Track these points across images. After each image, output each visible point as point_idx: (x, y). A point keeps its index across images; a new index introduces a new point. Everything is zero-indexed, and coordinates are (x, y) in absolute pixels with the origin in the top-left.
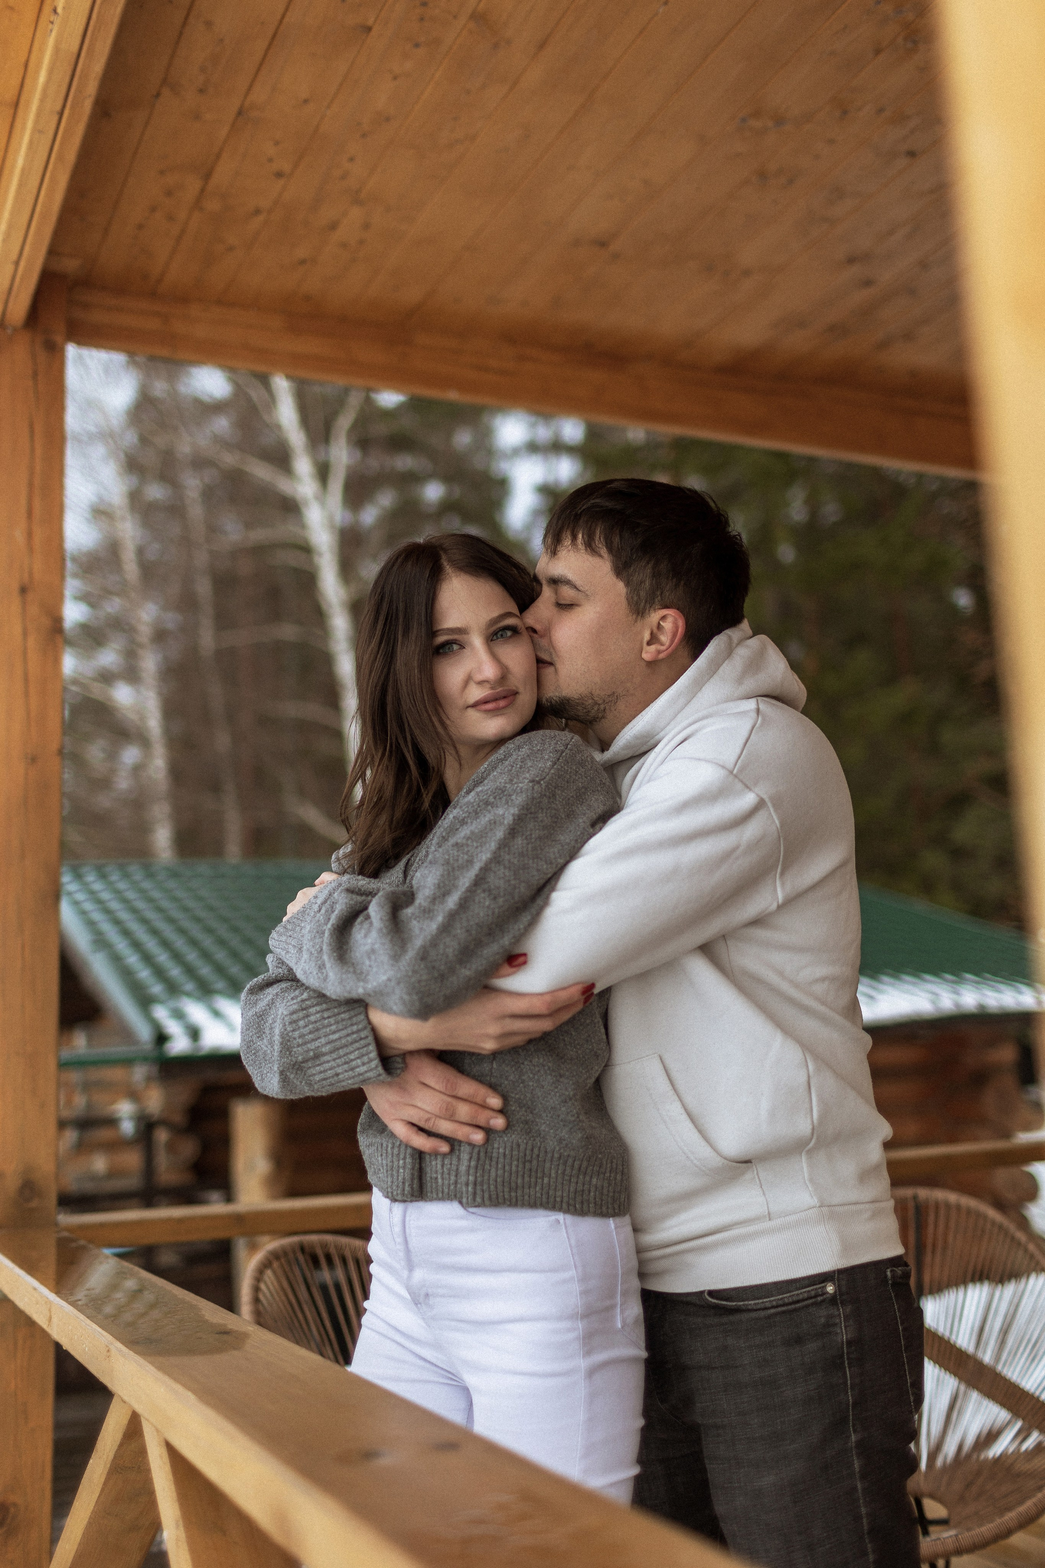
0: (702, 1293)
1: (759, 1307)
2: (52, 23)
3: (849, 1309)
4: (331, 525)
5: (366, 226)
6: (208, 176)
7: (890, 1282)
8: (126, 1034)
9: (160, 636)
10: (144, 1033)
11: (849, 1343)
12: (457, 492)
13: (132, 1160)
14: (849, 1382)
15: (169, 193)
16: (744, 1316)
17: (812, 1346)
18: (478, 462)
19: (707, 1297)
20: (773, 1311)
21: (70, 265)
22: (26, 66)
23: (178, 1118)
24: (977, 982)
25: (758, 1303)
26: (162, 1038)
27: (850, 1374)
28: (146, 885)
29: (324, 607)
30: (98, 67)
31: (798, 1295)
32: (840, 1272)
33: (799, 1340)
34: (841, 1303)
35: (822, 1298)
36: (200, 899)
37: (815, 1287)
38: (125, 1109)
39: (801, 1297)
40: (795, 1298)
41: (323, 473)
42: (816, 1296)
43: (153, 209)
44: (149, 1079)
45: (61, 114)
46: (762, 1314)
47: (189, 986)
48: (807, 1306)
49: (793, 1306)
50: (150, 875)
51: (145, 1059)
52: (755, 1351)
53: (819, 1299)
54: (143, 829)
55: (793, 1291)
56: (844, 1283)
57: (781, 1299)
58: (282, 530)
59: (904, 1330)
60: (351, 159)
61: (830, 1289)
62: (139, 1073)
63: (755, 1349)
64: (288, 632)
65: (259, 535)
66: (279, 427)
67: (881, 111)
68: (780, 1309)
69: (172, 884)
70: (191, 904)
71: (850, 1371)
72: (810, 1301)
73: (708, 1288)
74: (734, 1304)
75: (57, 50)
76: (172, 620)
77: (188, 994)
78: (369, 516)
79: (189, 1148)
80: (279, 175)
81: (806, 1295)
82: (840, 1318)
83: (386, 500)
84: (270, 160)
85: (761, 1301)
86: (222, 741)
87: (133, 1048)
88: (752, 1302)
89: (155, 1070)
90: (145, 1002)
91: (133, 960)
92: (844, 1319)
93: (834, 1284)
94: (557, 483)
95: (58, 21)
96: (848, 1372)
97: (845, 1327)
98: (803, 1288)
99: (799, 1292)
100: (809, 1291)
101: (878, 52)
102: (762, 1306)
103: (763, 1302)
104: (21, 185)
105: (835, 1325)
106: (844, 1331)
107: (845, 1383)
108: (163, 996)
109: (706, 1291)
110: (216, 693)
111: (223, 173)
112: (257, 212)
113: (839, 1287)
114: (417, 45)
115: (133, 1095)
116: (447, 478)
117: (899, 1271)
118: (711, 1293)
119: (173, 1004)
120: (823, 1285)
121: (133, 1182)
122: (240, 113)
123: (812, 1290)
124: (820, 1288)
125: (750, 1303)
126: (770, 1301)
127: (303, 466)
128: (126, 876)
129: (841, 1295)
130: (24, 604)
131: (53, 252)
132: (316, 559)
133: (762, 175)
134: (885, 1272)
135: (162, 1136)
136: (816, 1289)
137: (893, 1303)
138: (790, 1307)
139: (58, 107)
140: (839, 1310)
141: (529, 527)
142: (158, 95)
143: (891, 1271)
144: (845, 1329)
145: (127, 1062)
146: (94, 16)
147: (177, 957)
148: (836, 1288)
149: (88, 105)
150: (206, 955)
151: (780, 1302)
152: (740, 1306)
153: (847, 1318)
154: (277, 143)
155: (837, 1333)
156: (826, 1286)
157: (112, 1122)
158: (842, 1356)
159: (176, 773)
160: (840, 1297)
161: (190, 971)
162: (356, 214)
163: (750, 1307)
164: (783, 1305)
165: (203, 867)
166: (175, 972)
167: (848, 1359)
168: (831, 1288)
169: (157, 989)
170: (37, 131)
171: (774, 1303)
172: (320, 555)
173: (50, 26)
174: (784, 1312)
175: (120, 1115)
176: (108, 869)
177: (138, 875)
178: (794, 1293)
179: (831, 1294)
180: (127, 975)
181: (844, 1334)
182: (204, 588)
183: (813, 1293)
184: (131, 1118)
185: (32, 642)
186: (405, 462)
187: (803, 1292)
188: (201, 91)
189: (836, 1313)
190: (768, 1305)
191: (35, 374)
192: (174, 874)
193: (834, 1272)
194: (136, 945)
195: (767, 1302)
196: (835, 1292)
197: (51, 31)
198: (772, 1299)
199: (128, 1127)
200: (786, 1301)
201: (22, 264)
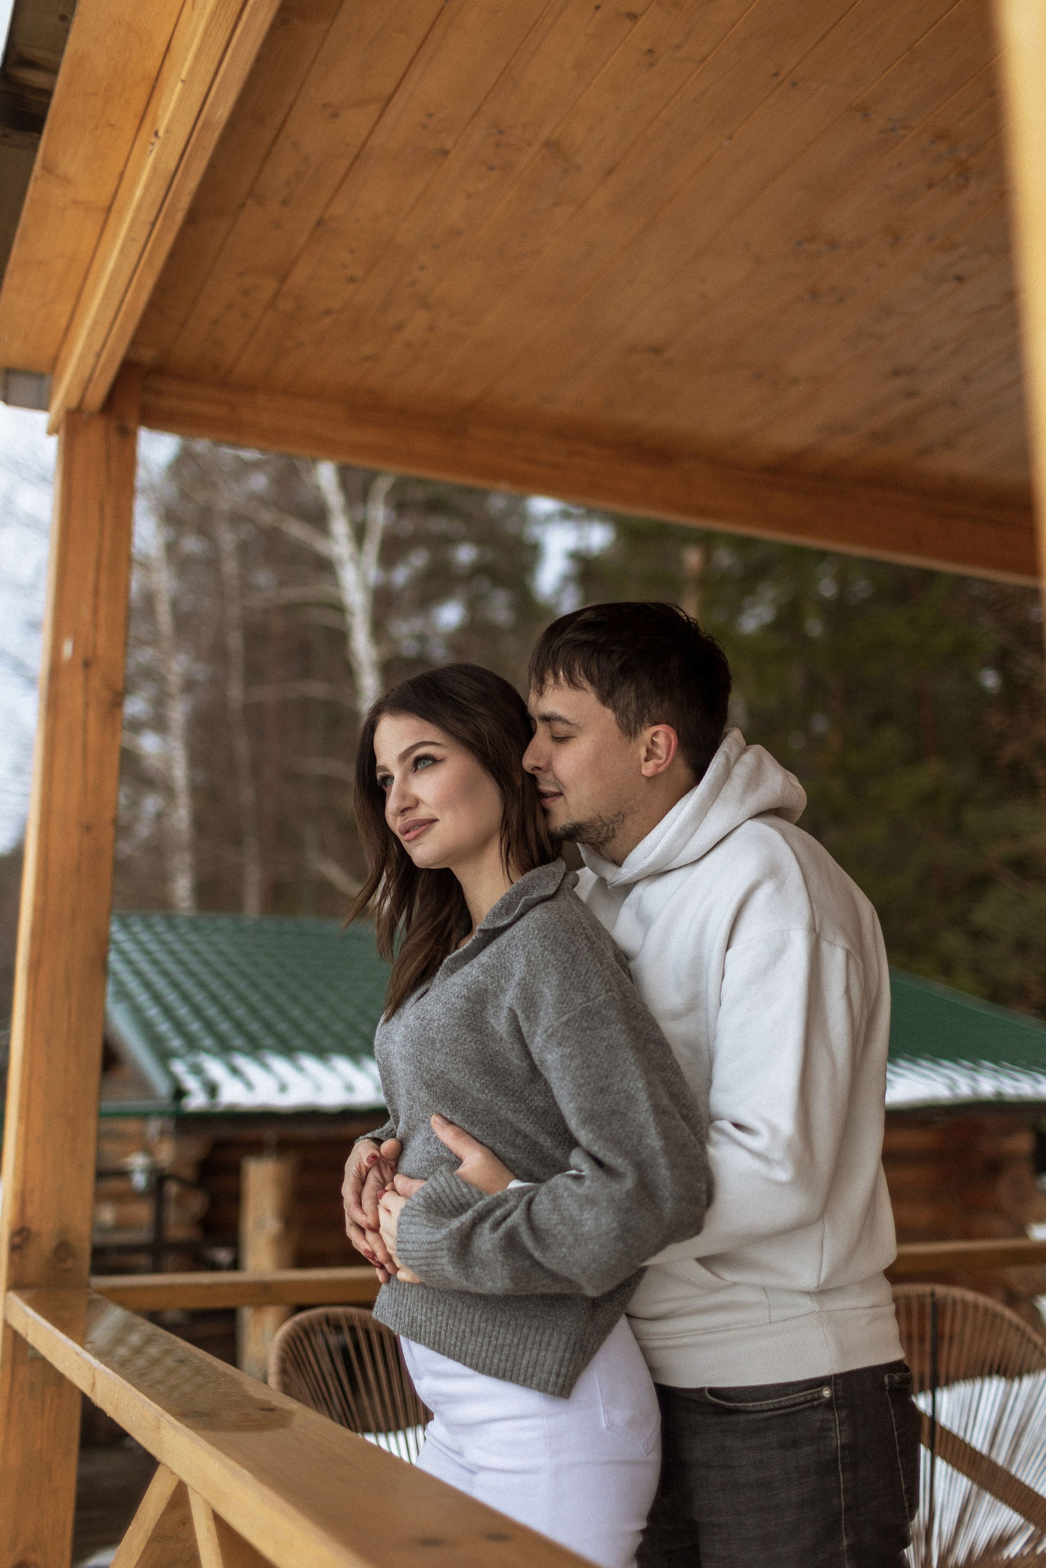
0: (702, 1390)
1: (756, 1409)
2: (153, 144)
3: (844, 1414)
4: (366, 587)
5: (431, 328)
6: (284, 278)
7: (887, 1388)
8: (144, 1086)
9: (189, 686)
10: (162, 1087)
11: (843, 1447)
12: (490, 556)
13: (143, 1212)
14: (842, 1486)
15: (246, 293)
16: (742, 1418)
17: (808, 1449)
18: (511, 526)
19: (708, 1395)
20: (769, 1414)
21: (147, 355)
22: (122, 175)
23: (188, 1173)
24: (996, 1071)
25: (756, 1406)
26: (180, 1093)
27: (843, 1478)
28: (169, 937)
29: (354, 665)
30: (192, 183)
31: (795, 1398)
32: (836, 1376)
33: (795, 1444)
34: (836, 1407)
35: (818, 1402)
36: (221, 953)
37: (811, 1391)
38: (138, 1162)
39: (798, 1401)
40: (792, 1402)
41: (359, 533)
42: (813, 1400)
43: (230, 306)
44: (162, 1133)
45: (153, 225)
46: (760, 1416)
47: (208, 1042)
48: (804, 1410)
49: (790, 1410)
50: (172, 927)
51: (161, 1114)
52: (751, 1452)
53: (815, 1403)
54: (163, 878)
55: (790, 1395)
56: (840, 1387)
57: (779, 1402)
58: (318, 589)
59: (899, 1436)
60: (422, 268)
61: (826, 1393)
62: (154, 1127)
63: (752, 1450)
64: (317, 689)
65: (293, 593)
66: (318, 488)
67: (931, 239)
68: (777, 1412)
69: (192, 937)
70: (212, 957)
71: (843, 1475)
72: (808, 1405)
73: (707, 1385)
74: (733, 1405)
75: (155, 169)
76: (201, 671)
77: (207, 1051)
78: (401, 575)
79: (197, 1203)
80: (352, 280)
81: (802, 1399)
82: (836, 1422)
83: (418, 560)
84: (344, 266)
85: (758, 1403)
86: (247, 796)
87: (148, 1102)
88: (751, 1404)
89: (170, 1125)
90: (164, 1056)
91: (153, 1012)
92: (839, 1424)
93: (831, 1388)
94: (588, 550)
95: (158, 144)
96: (841, 1477)
97: (840, 1431)
98: (799, 1392)
99: (796, 1395)
100: (806, 1395)
101: (930, 186)
102: (760, 1408)
103: (760, 1405)
104: (109, 286)
105: (830, 1429)
106: (839, 1436)
107: (839, 1488)
108: (183, 1051)
109: (706, 1389)
110: (242, 747)
111: (298, 277)
112: (328, 312)
113: (835, 1392)
114: (491, 168)
115: (148, 1150)
116: (479, 541)
117: (897, 1377)
118: (713, 1391)
119: (191, 1059)
120: (819, 1389)
121: (143, 1236)
122: (319, 224)
123: (809, 1394)
124: (816, 1392)
125: (748, 1404)
126: (768, 1404)
127: (340, 527)
128: (149, 927)
129: (837, 1399)
130: (87, 678)
131: (134, 343)
132: (348, 618)
133: (814, 294)
134: (883, 1378)
135: (173, 1189)
136: (813, 1393)
137: (890, 1409)
138: (787, 1411)
139: (151, 218)
140: (834, 1414)
141: (559, 592)
142: (242, 206)
143: (889, 1377)
144: (840, 1434)
145: (143, 1116)
146: (193, 140)
147: (197, 1011)
148: (832, 1393)
149: (179, 217)
150: (226, 1011)
151: (778, 1405)
152: (739, 1407)
153: (841, 1423)
154: (352, 251)
155: (831, 1438)
156: (822, 1390)
157: (124, 1174)
158: (836, 1460)
159: (199, 823)
160: (836, 1402)
161: (209, 1026)
162: (422, 318)
163: (748, 1409)
164: (781, 1408)
165: (224, 921)
166: (195, 1027)
167: (842, 1463)
168: (828, 1392)
169: (176, 1043)
170: (130, 238)
171: (772, 1406)
172: (353, 614)
173: (151, 147)
174: (781, 1415)
175: (133, 1167)
176: (132, 920)
177: (160, 928)
178: (792, 1396)
179: (826, 1398)
180: (146, 1027)
181: (838, 1438)
182: (235, 641)
183: (809, 1397)
184: (143, 1171)
185: (92, 716)
186: (438, 524)
187: (800, 1396)
188: (284, 203)
189: (832, 1417)
190: (765, 1408)
191: (108, 458)
192: (196, 928)
193: (831, 1377)
194: (157, 998)
195: (765, 1404)
196: (831, 1397)
197: (151, 151)
198: (770, 1401)
199: (140, 1180)
200: (783, 1404)
201: (104, 355)
